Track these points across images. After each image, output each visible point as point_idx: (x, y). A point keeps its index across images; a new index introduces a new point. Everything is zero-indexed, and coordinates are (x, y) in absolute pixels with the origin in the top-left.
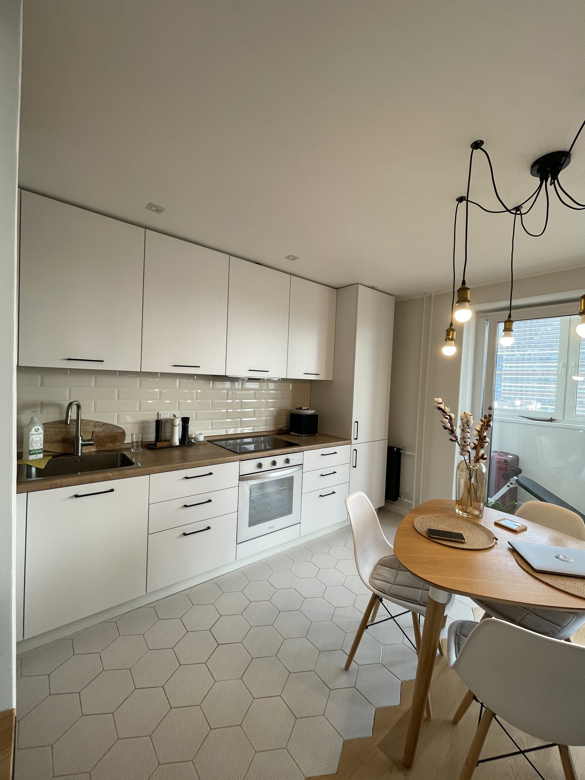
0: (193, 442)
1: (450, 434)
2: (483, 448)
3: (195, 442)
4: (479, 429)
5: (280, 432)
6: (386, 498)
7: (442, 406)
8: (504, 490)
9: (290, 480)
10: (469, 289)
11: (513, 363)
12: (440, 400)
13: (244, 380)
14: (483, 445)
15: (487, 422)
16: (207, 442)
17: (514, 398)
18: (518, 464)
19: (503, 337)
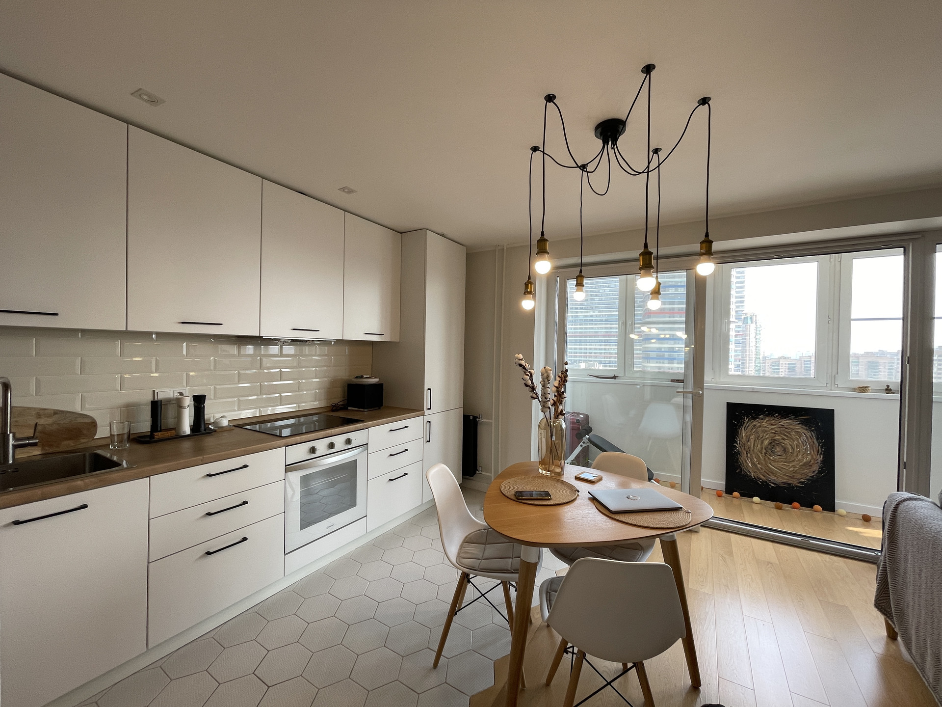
0: (213, 428)
1: (531, 392)
2: (561, 403)
3: (215, 429)
4: (557, 385)
5: (334, 408)
6: (463, 475)
7: (523, 362)
8: (578, 450)
9: (352, 466)
10: (548, 240)
11: (577, 325)
12: (521, 356)
13: (285, 342)
14: (562, 401)
15: (563, 379)
16: (234, 427)
17: (579, 360)
18: (588, 423)
19: (576, 292)
